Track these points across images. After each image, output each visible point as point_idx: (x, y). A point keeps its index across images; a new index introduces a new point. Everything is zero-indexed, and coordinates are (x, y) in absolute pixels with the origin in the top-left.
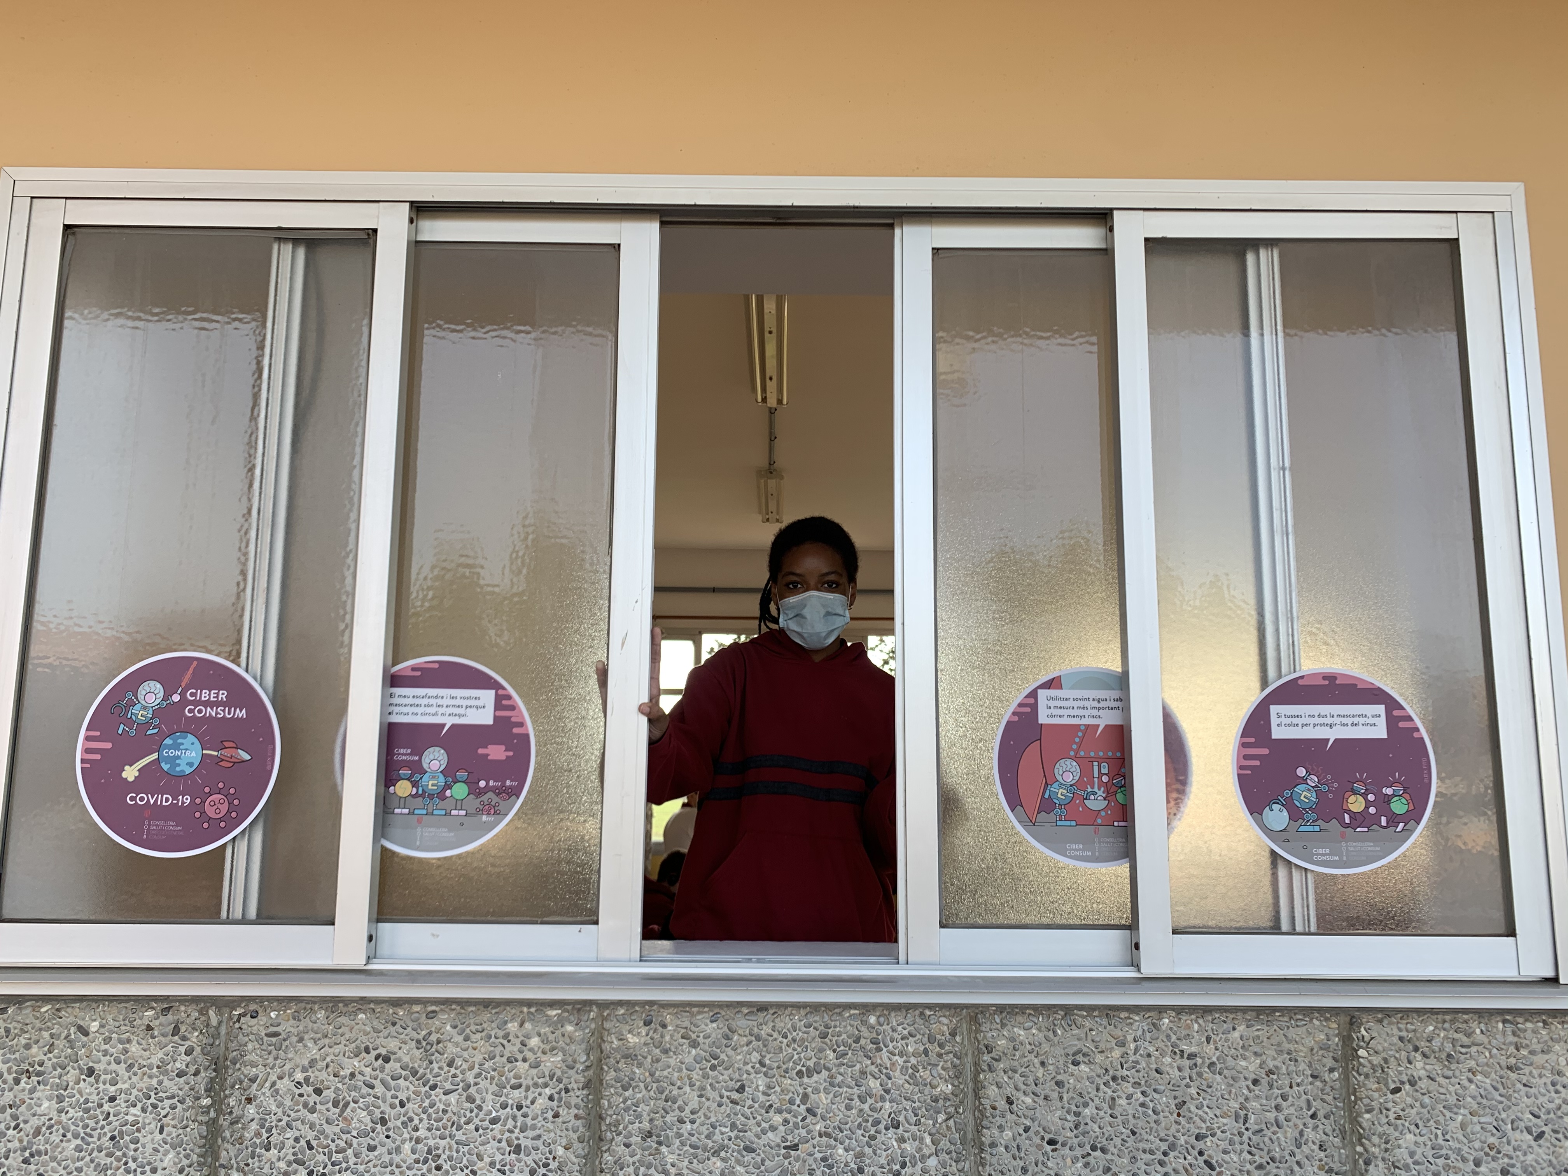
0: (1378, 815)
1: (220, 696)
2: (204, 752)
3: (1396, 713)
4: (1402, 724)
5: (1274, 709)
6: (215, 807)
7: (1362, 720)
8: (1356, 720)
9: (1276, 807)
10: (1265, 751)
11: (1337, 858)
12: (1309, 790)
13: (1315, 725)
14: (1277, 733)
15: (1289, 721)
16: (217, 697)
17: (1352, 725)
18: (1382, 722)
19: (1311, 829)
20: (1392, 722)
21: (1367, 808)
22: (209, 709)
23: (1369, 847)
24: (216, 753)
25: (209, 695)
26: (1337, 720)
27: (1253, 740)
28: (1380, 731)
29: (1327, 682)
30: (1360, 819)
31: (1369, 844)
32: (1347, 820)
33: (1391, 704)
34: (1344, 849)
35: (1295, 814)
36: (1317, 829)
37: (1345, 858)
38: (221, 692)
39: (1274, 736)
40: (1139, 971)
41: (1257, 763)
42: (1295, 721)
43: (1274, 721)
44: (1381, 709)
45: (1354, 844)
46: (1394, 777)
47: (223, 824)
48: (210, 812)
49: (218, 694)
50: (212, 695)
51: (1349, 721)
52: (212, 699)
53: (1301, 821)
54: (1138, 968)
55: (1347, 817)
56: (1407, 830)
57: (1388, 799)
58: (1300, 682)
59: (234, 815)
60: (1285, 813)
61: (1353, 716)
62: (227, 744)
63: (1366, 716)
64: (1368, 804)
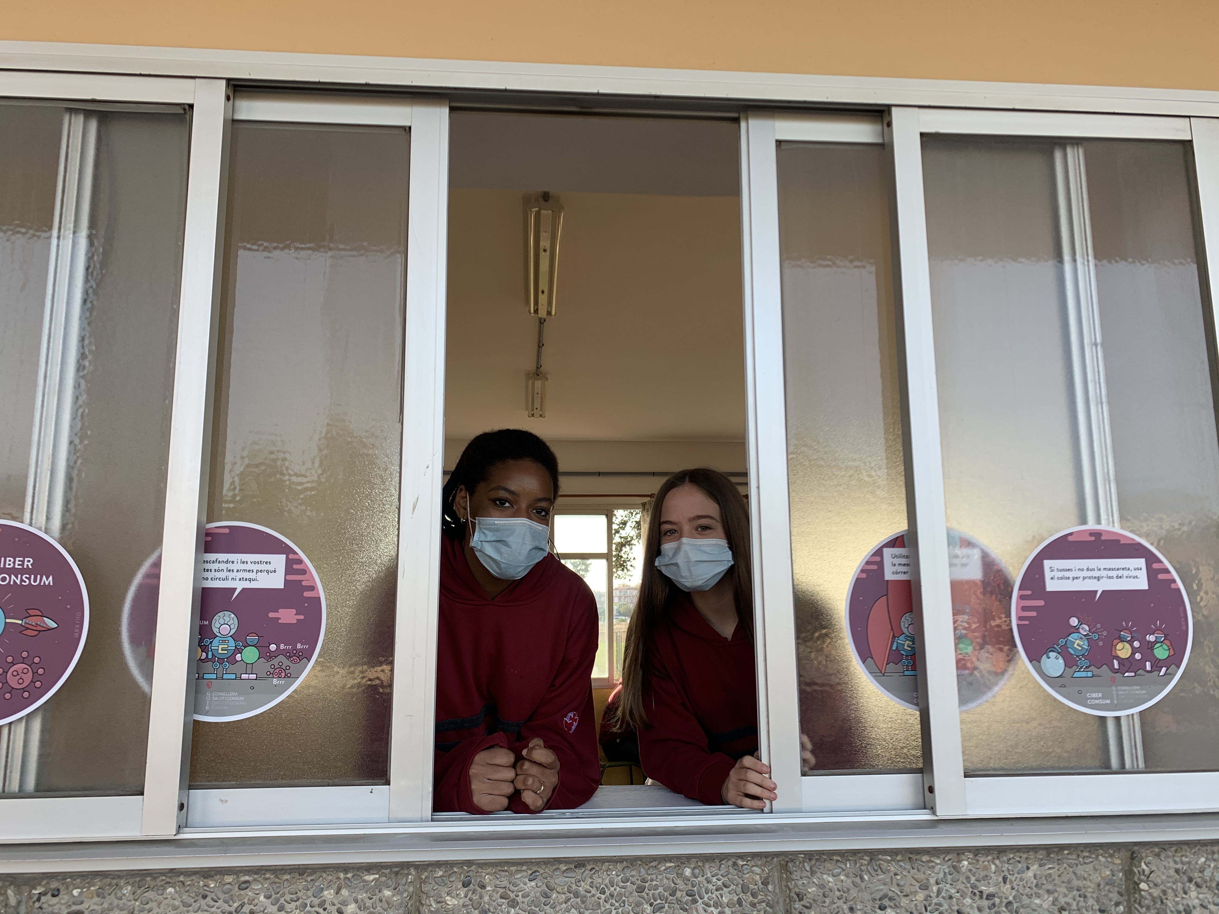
0: (1143, 661)
1: (26, 563)
2: (8, 620)
3: (1155, 566)
4: (1161, 576)
5: (1047, 564)
6: (19, 677)
7: (1126, 573)
8: (1120, 573)
9: (1052, 655)
10: (1041, 603)
11: (1108, 702)
12: (1081, 638)
13: (1084, 578)
14: (1051, 586)
15: (1061, 574)
16: (23, 565)
17: (1117, 577)
18: (1143, 575)
19: (1084, 674)
20: (1152, 574)
21: (1133, 654)
22: (13, 577)
23: (1136, 690)
24: (20, 622)
25: (14, 563)
26: (1104, 573)
27: (1029, 592)
28: (1142, 583)
29: (1093, 538)
30: (1128, 664)
31: (1136, 687)
32: (1116, 666)
33: (1151, 559)
34: (1114, 693)
35: (1070, 661)
36: (1090, 674)
37: (1115, 702)
38: (26, 559)
39: (1049, 589)
40: (934, 813)
41: (1034, 614)
42: (1067, 574)
43: (1048, 574)
44: (1141, 562)
45: (1124, 688)
46: (1155, 625)
47: (26, 694)
48: (13, 682)
49: (23, 562)
50: (17, 563)
51: (1114, 574)
52: (17, 566)
53: (1075, 667)
54: (933, 810)
55: (1116, 663)
56: (1169, 674)
57: (1151, 646)
58: (1070, 538)
59: (38, 684)
60: (1061, 661)
61: (1118, 569)
62: (31, 612)
63: (1129, 569)
64: (1134, 651)
